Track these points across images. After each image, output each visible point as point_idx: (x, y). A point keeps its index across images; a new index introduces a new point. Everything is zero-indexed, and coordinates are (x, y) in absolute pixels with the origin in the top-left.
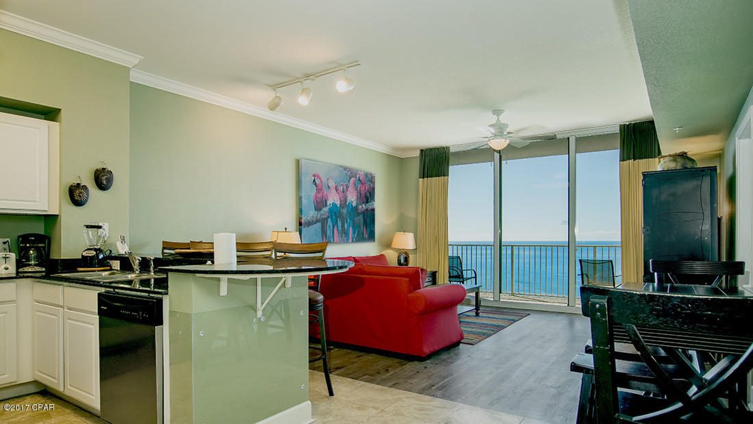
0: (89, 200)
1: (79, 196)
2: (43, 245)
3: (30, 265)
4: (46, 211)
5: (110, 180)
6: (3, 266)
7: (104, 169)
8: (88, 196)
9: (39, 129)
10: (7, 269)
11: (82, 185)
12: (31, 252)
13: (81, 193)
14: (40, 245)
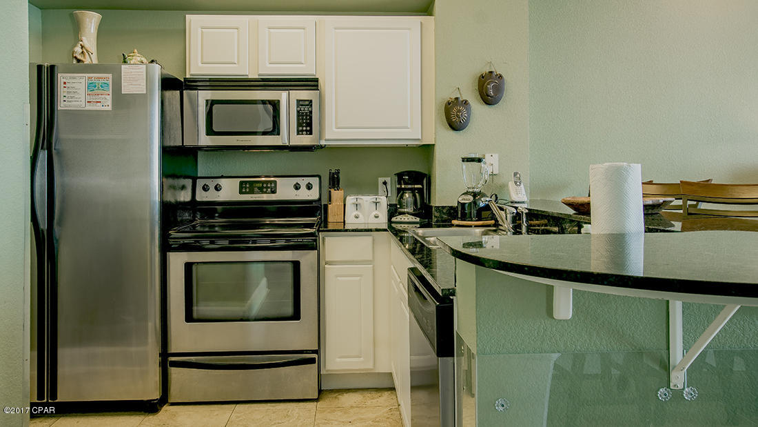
0: (471, 121)
1: (457, 116)
2: (420, 186)
3: (403, 213)
4: (419, 140)
5: (499, 89)
6: (374, 213)
7: (491, 72)
8: (469, 116)
9: (409, 29)
10: (377, 217)
11: (461, 99)
12: (407, 195)
13: (459, 111)
14: (416, 186)
